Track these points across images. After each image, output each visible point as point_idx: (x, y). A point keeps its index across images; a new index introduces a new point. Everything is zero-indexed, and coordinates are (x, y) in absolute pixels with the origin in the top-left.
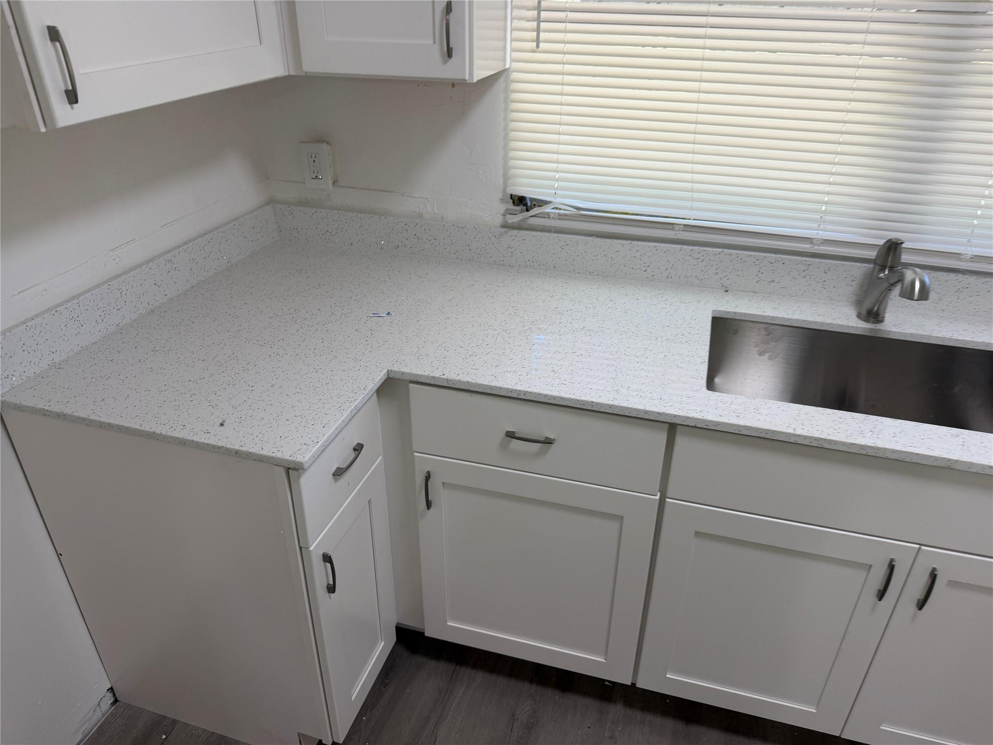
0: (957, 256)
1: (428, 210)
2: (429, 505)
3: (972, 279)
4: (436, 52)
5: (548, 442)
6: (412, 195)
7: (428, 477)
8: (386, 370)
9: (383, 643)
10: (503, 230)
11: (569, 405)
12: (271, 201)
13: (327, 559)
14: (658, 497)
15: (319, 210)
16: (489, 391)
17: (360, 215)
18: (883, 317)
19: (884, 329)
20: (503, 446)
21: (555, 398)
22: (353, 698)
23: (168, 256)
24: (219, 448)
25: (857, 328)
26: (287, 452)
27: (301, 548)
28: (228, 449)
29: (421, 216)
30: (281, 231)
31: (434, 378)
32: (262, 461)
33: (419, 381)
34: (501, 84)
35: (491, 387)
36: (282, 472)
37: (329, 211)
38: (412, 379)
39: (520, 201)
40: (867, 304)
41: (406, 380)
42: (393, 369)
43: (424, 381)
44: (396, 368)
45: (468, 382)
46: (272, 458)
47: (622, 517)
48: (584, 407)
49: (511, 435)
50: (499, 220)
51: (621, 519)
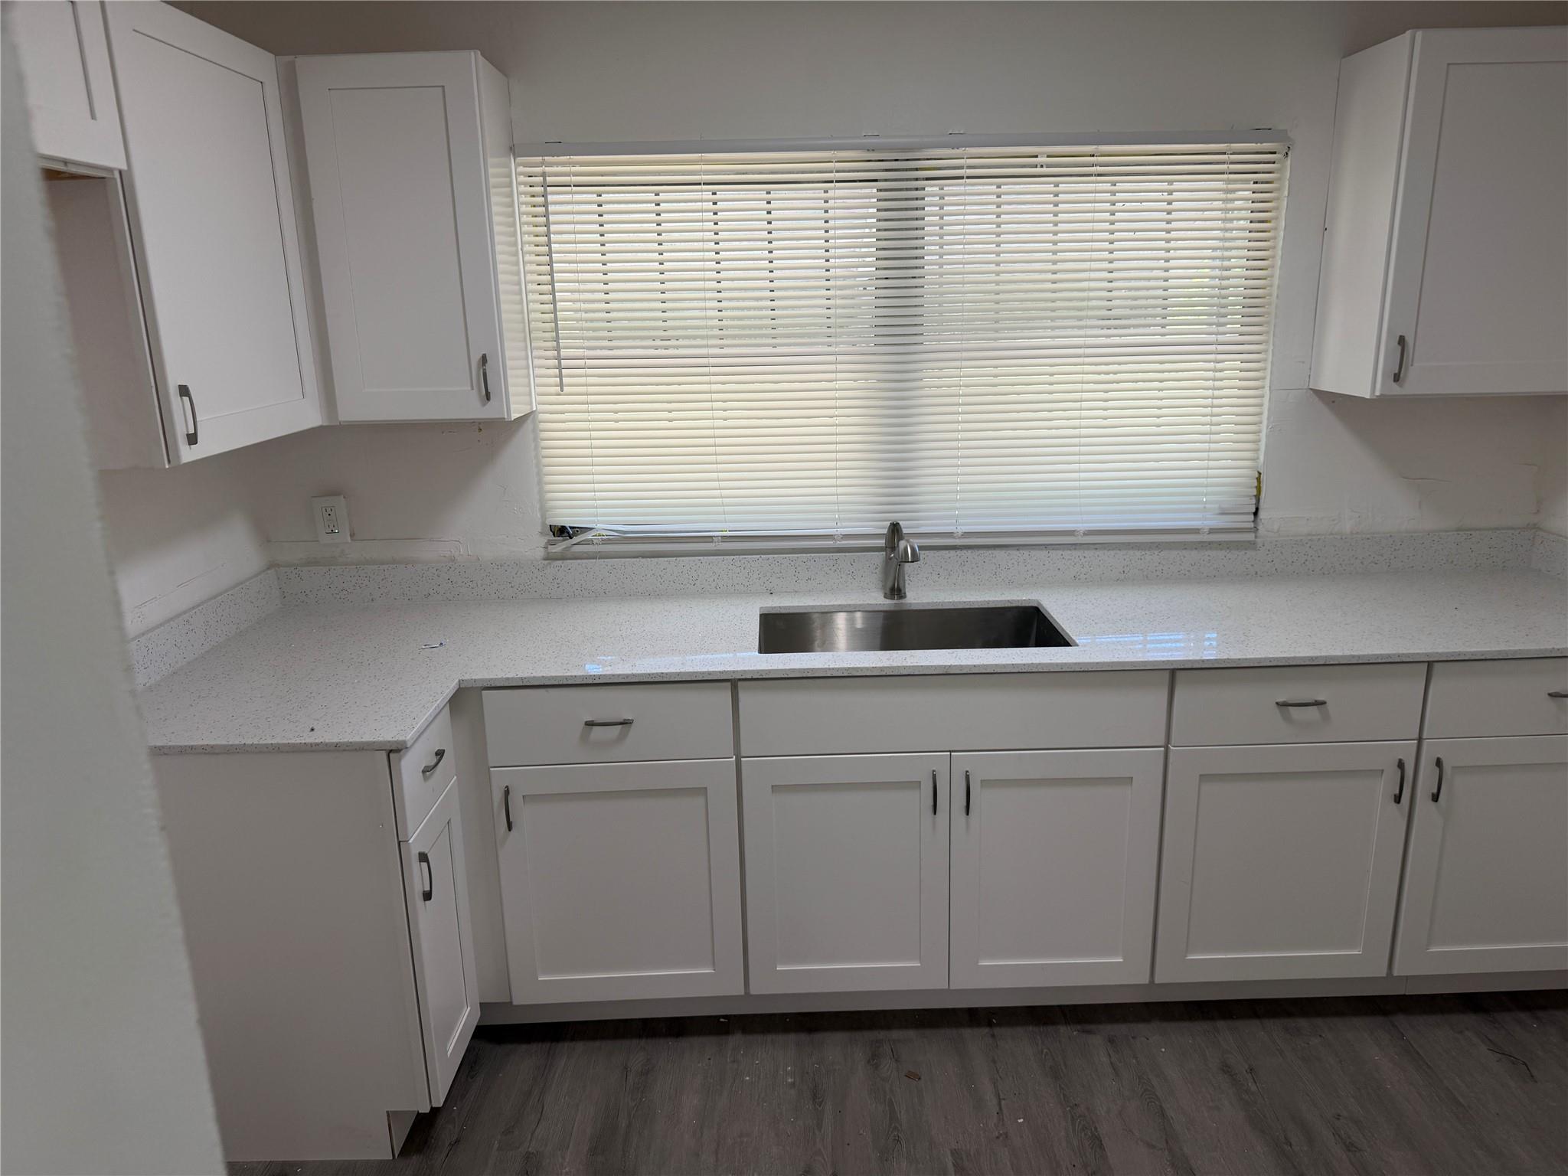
0: (950, 535)
1: (462, 553)
2: (510, 827)
3: (968, 553)
4: (474, 397)
5: (626, 723)
6: (442, 539)
7: (507, 792)
8: (457, 680)
9: (469, 1009)
10: (546, 562)
11: (642, 680)
12: (272, 565)
13: (423, 857)
14: (734, 759)
15: (333, 567)
16: (565, 682)
17: (382, 567)
18: (905, 593)
19: (909, 602)
20: (584, 738)
21: (627, 676)
22: (449, 1053)
23: (185, 617)
24: (317, 744)
25: (884, 604)
26: (388, 734)
27: (399, 843)
28: (326, 744)
29: (453, 560)
30: (285, 597)
31: (508, 679)
32: (363, 749)
33: (493, 685)
34: (528, 425)
35: (566, 678)
36: (384, 754)
37: (344, 567)
38: (485, 685)
39: (561, 532)
40: (889, 585)
41: (477, 688)
42: (464, 678)
43: (499, 685)
44: (467, 677)
45: (543, 677)
46: (374, 742)
47: (706, 788)
48: (656, 680)
49: (590, 724)
50: (540, 553)
51: (703, 791)
